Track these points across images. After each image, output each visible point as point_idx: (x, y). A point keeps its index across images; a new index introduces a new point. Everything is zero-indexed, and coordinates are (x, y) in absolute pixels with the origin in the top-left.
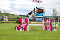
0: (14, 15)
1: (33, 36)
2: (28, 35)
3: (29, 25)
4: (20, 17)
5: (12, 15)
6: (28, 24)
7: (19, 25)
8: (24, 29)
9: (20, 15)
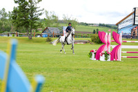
0: (87, 25)
1: (132, 73)
2: (120, 70)
3: (122, 47)
4: (101, 29)
5: (82, 24)
6: (120, 44)
7: (99, 46)
8: (110, 57)
9: (100, 25)
